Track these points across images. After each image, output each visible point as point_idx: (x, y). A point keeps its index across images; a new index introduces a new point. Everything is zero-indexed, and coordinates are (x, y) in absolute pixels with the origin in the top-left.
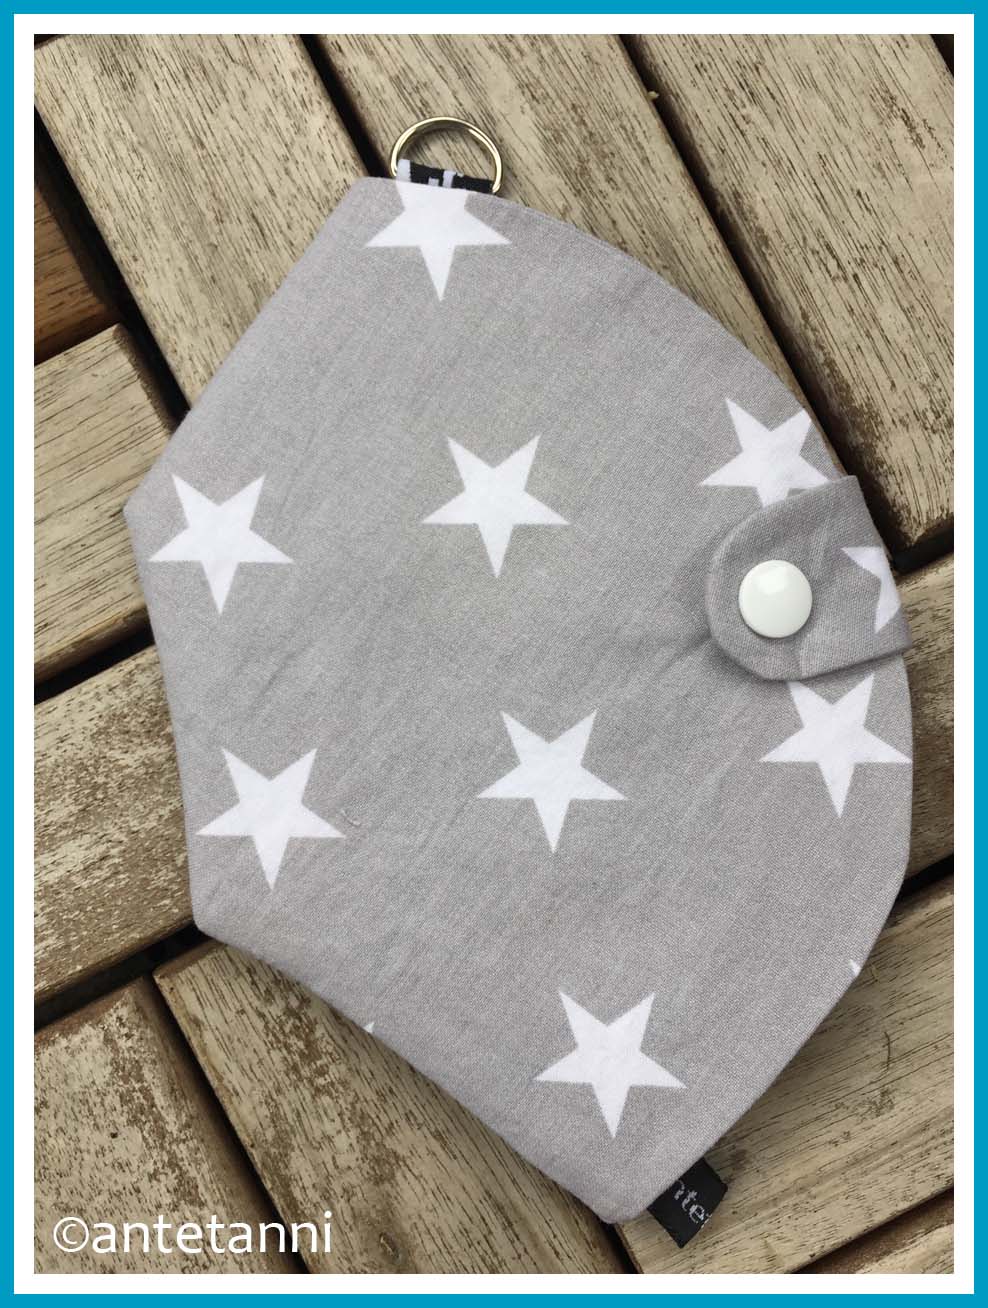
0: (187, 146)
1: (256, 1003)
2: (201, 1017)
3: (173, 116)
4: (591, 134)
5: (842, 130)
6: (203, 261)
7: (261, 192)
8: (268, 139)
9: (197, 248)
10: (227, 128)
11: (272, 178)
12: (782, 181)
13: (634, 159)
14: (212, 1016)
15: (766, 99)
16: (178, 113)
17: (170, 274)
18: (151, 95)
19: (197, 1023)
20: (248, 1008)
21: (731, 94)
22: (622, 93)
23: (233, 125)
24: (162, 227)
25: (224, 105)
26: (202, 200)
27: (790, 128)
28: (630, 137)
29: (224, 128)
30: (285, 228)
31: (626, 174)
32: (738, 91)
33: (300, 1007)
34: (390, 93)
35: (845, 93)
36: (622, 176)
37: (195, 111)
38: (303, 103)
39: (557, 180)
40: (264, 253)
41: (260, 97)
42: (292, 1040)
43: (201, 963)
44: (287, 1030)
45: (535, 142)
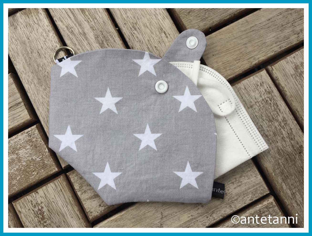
0: (26, 39)
1: (32, 208)
2: (21, 211)
3: (24, 34)
4: (104, 36)
5: (152, 35)
6: (28, 61)
7: (40, 48)
8: (42, 38)
9: (27, 58)
10: (34, 36)
11: (42, 45)
12: (141, 45)
13: (112, 41)
14: (23, 211)
15: (138, 30)
16: (25, 33)
17: (21, 63)
18: (20, 30)
19: (20, 212)
20: (30, 209)
21: (131, 29)
22: (110, 28)
23: (35, 35)
24: (20, 54)
25: (33, 32)
26: (28, 49)
27: (142, 35)
28: (112, 36)
29: (33, 36)
30: (44, 54)
31: (111, 44)
32: (132, 28)
33: (41, 209)
34: (66, 29)
35: (153, 28)
36: (110, 44)
37: (28, 33)
38: (49, 31)
39: (98, 45)
40: (40, 59)
41: (40, 30)
42: (40, 216)
43: (21, 200)
44: (38, 213)
45: (93, 38)
